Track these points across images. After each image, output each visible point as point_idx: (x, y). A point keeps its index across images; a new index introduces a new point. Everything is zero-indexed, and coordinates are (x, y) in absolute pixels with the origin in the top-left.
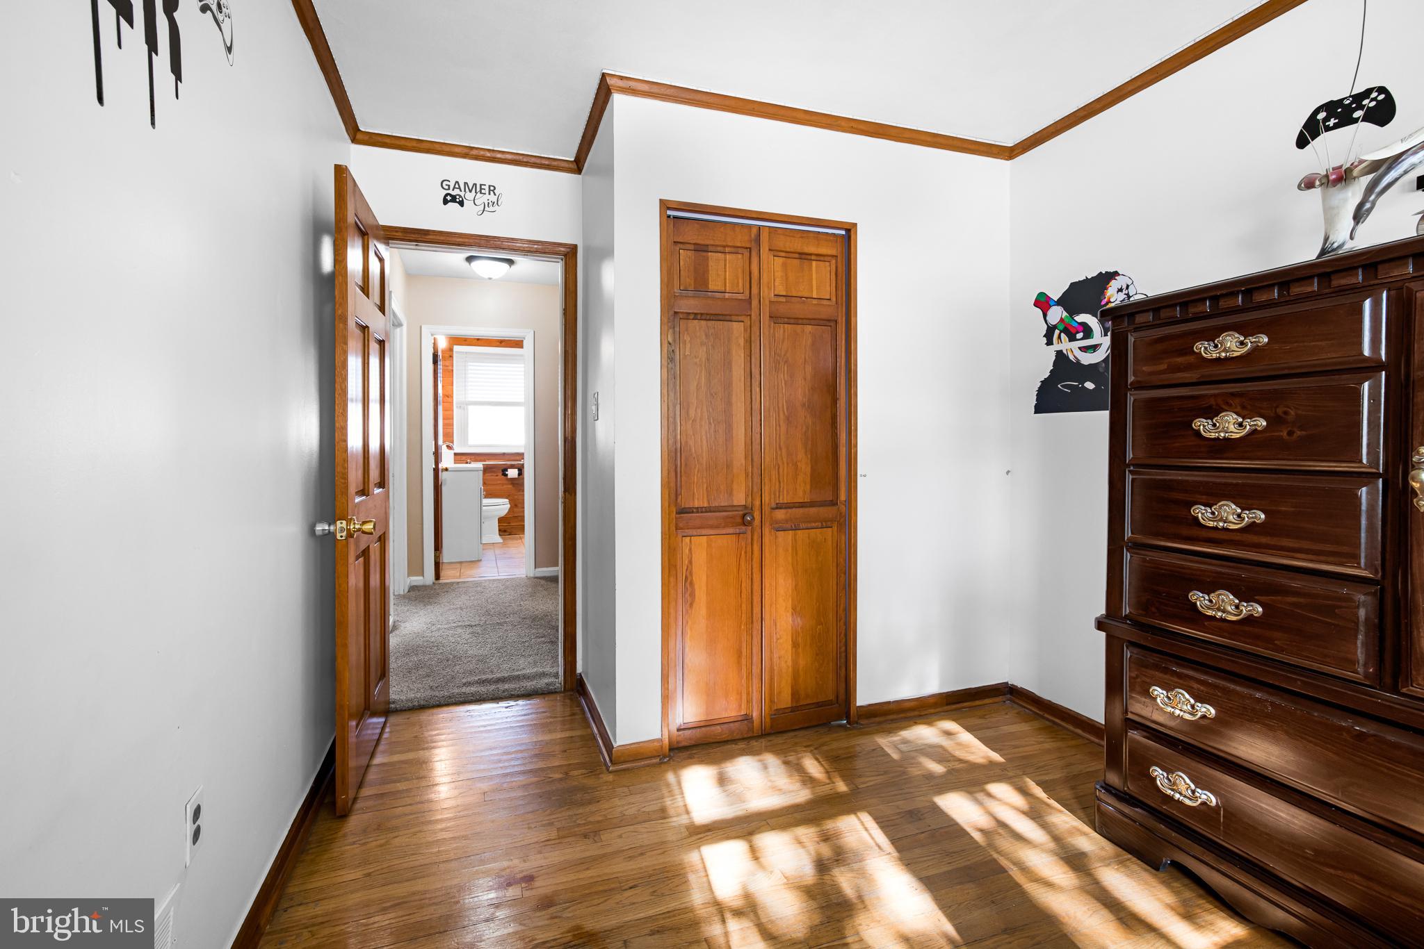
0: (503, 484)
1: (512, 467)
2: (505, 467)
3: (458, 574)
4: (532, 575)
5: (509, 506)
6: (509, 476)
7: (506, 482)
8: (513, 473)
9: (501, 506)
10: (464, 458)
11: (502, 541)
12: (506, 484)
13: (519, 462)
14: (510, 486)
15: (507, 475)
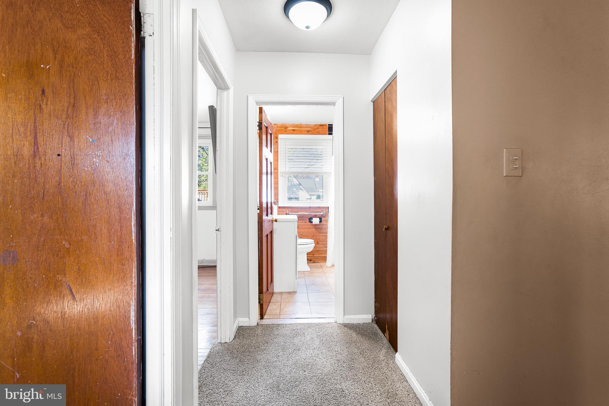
0: (310, 228)
1: (316, 216)
2: (311, 216)
3: (278, 311)
4: (341, 322)
5: (314, 245)
6: (314, 223)
7: (312, 227)
8: (316, 221)
9: (308, 244)
10: (284, 210)
11: (309, 269)
12: (312, 228)
13: (320, 214)
14: (314, 230)
15: (312, 222)
